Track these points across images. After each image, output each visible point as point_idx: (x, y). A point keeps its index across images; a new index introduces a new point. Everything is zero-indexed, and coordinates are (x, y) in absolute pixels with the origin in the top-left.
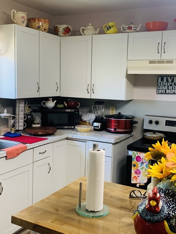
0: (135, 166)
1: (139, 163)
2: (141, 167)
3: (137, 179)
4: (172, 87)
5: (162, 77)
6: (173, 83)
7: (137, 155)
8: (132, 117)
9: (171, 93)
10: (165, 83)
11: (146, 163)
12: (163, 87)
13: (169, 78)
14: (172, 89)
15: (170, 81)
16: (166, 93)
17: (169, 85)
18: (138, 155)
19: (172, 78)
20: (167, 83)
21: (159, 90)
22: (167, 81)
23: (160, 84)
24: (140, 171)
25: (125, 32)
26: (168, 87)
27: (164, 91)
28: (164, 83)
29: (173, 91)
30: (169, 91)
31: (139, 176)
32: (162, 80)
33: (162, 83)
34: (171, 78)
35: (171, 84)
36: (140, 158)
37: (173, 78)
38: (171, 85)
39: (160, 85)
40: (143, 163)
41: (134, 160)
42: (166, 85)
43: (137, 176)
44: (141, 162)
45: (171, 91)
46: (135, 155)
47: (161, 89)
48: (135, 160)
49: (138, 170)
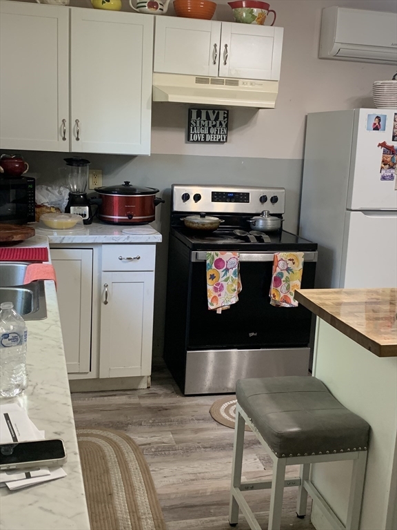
0: (212, 277)
1: (220, 271)
2: (225, 277)
3: (217, 300)
4: (216, 130)
5: (199, 108)
6: (218, 122)
7: (216, 258)
8: (153, 190)
9: (214, 140)
10: (204, 121)
11: (234, 269)
12: (200, 130)
13: (210, 112)
14: (217, 132)
15: (212, 117)
16: (205, 141)
17: (210, 126)
18: (218, 258)
19: (216, 112)
20: (206, 122)
21: (193, 134)
22: (208, 118)
23: (196, 123)
24: (222, 286)
25: (137, 10)
26: (209, 128)
27: (203, 137)
28: (202, 122)
29: (219, 137)
30: (212, 137)
31: (220, 295)
32: (199, 115)
33: (198, 122)
34: (214, 113)
35: (214, 123)
36: (223, 261)
37: (218, 113)
38: (214, 126)
39: (195, 125)
40: (227, 270)
41: (211, 266)
42: (206, 125)
43: (216, 294)
44: (225, 268)
45: (215, 138)
46: (213, 258)
47: (197, 134)
48: (213, 267)
49: (218, 284)
